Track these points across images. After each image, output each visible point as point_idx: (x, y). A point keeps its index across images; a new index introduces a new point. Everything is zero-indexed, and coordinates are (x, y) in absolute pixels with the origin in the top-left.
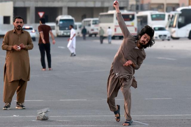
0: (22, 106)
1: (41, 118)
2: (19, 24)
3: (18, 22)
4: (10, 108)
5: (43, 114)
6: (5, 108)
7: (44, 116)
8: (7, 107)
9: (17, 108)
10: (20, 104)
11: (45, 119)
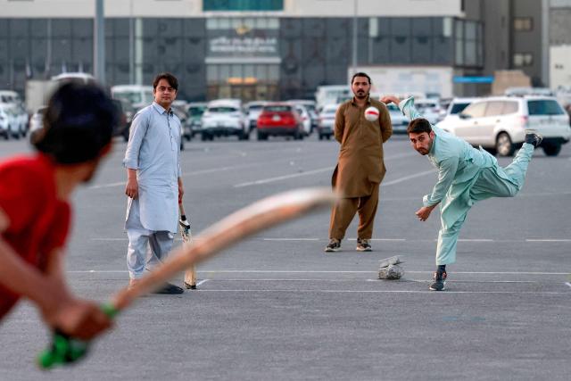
0: (365, 246)
1: (385, 276)
2: (360, 87)
3: (358, 84)
4: (340, 249)
5: (390, 267)
6: (330, 248)
7: (391, 272)
8: (332, 246)
9: (358, 248)
10: (363, 242)
11: (393, 277)
